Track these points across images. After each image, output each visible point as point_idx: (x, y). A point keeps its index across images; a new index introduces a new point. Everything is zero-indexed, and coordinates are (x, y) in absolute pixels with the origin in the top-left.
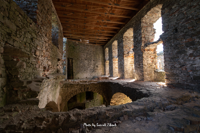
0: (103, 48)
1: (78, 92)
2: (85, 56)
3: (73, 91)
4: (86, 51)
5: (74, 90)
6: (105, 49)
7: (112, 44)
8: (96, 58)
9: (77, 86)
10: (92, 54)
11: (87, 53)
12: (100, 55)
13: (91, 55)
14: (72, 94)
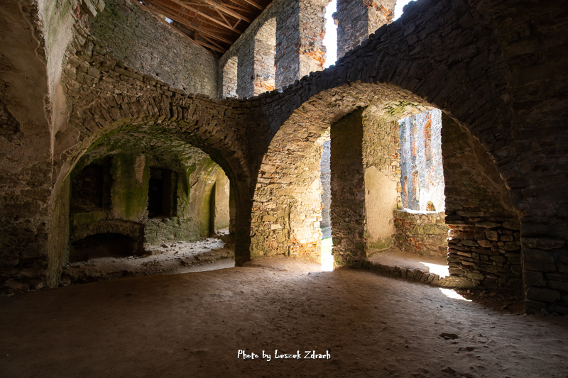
0: (217, 64)
1: (145, 108)
2: (156, 62)
3: (126, 101)
4: (159, 46)
5: (130, 97)
6: (223, 66)
7: (256, 38)
8: (192, 83)
9: (143, 82)
10: (181, 67)
11: (165, 56)
12: (206, 80)
13: (176, 67)
14: (121, 108)
